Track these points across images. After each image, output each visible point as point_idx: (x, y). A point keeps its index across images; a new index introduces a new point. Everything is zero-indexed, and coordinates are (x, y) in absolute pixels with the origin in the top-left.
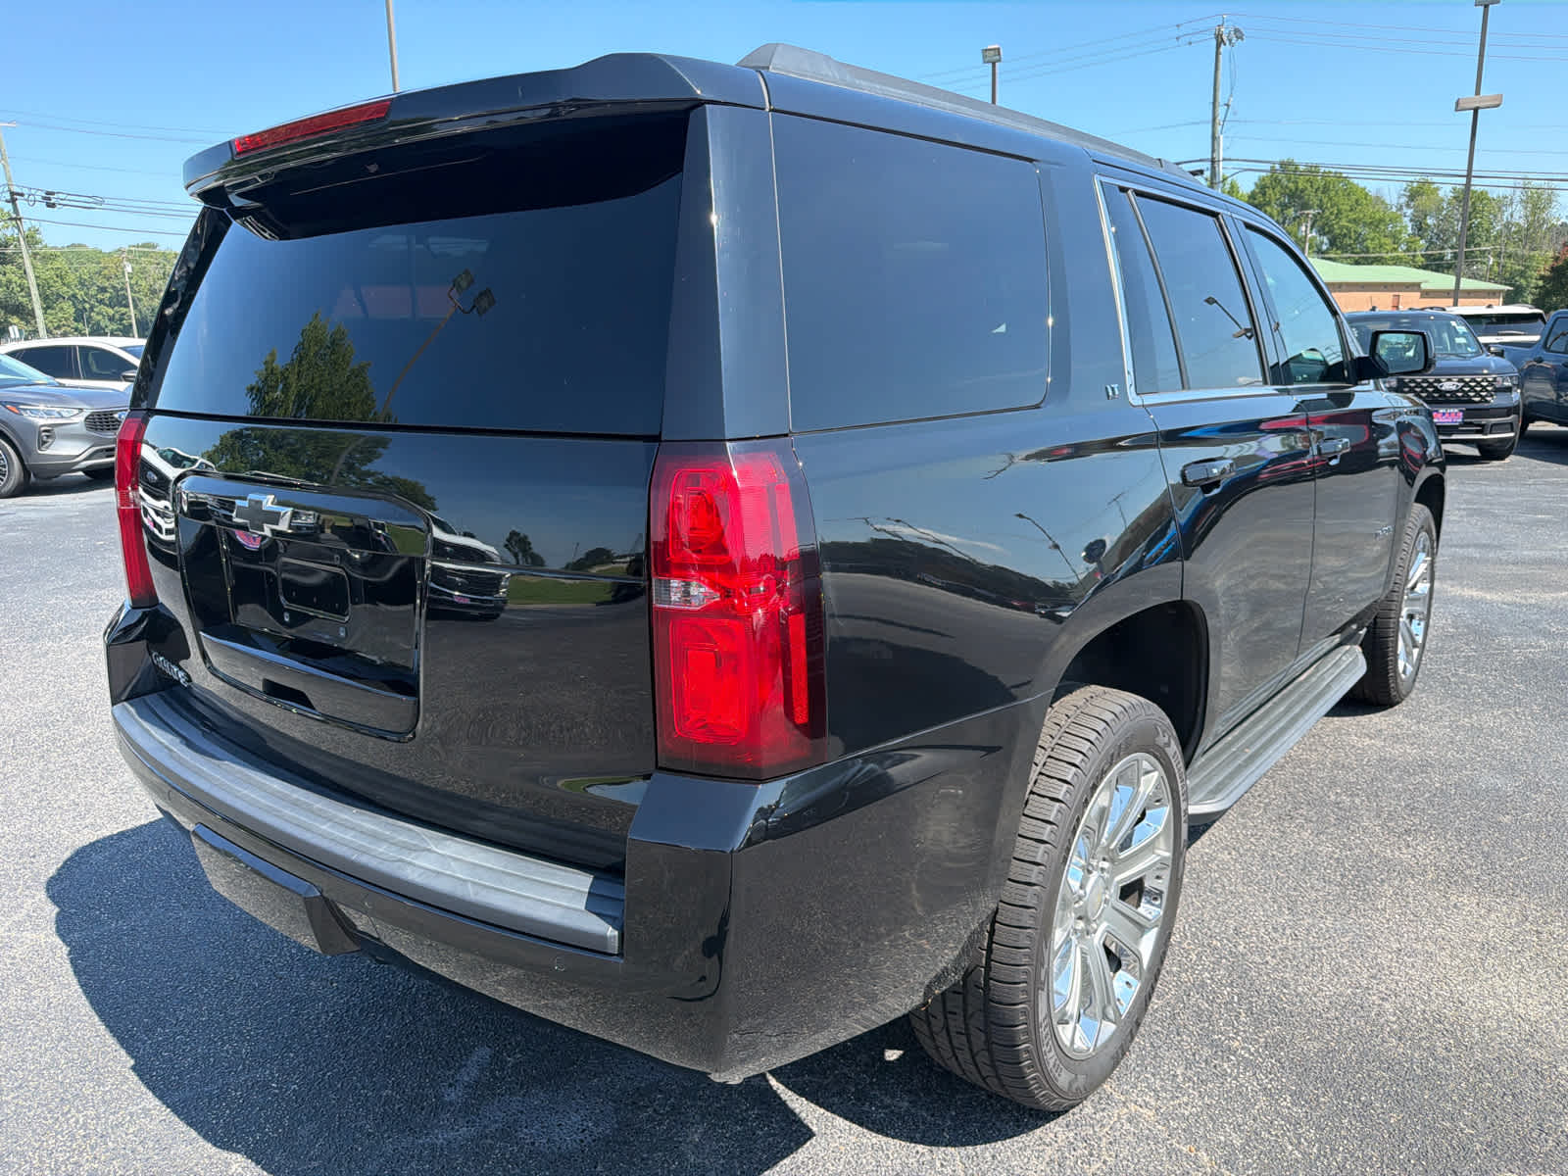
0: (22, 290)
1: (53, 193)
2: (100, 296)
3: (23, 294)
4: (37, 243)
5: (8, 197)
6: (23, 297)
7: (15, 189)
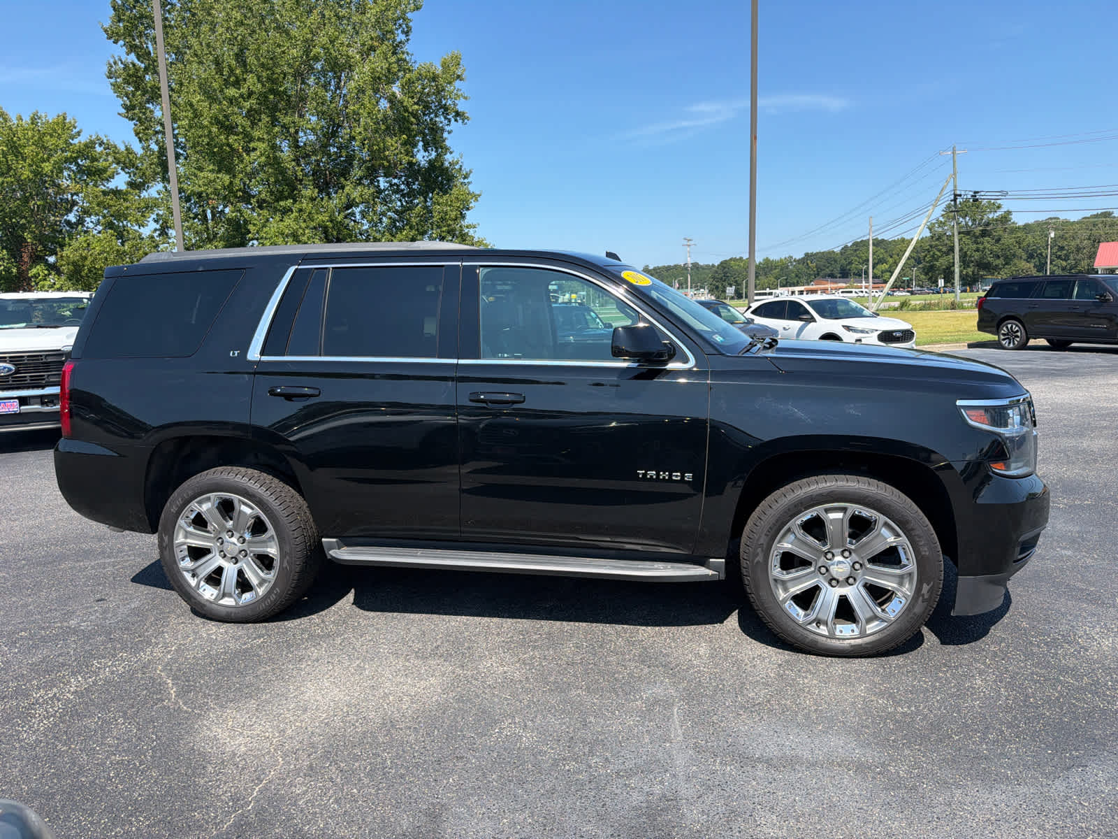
0: (991, 253)
1: (978, 192)
2: (1059, 253)
3: (991, 256)
4: (1008, 221)
5: (952, 197)
6: (991, 257)
7: (958, 192)
